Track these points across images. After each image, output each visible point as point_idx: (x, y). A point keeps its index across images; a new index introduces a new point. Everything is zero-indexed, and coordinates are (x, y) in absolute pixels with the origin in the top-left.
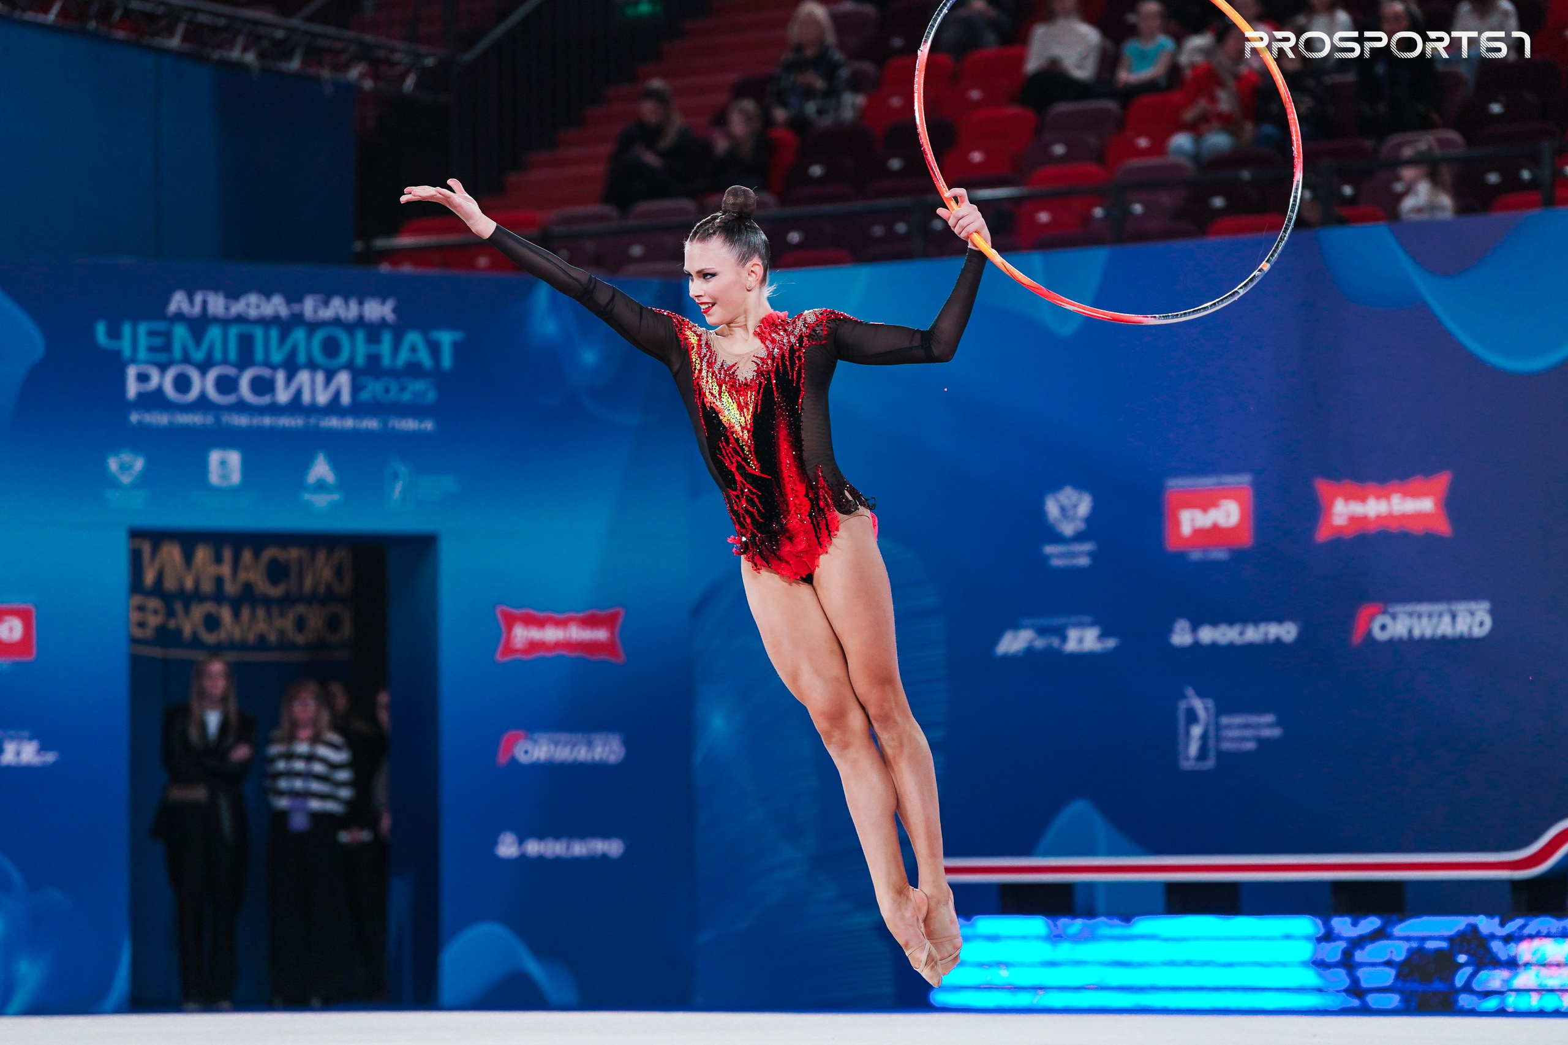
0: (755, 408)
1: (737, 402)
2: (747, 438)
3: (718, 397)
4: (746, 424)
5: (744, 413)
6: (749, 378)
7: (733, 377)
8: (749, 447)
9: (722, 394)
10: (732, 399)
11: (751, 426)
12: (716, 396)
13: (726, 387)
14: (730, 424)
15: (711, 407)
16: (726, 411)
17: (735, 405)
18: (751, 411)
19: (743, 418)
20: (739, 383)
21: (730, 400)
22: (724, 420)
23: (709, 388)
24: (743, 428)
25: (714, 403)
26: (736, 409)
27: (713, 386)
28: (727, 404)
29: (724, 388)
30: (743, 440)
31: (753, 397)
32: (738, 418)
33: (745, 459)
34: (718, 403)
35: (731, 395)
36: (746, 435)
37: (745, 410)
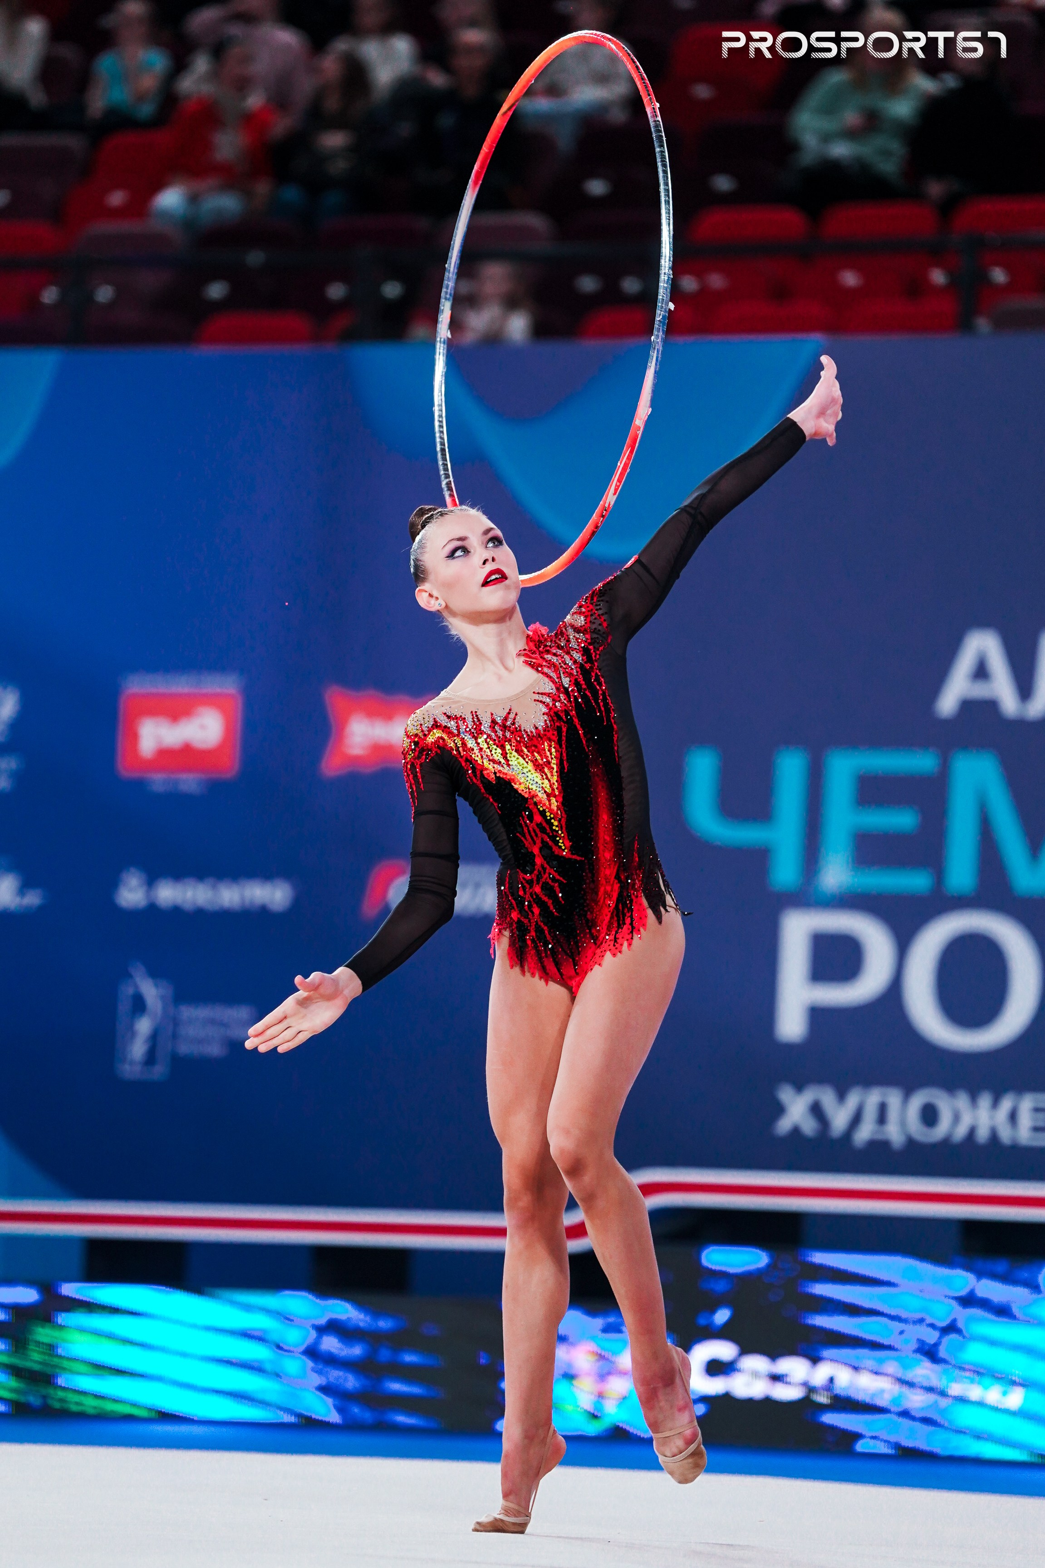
0: (560, 764)
1: (532, 761)
2: (555, 809)
3: (503, 761)
4: (553, 790)
5: (546, 775)
6: (541, 724)
7: (517, 731)
8: (559, 821)
9: (508, 756)
10: (524, 759)
11: (559, 792)
12: (500, 762)
13: (511, 745)
14: (530, 792)
15: (498, 778)
16: (520, 775)
17: (530, 766)
18: (555, 770)
19: (546, 781)
20: (528, 735)
21: (521, 760)
22: (520, 788)
23: (487, 756)
24: (549, 795)
25: (500, 771)
26: (533, 771)
27: (491, 751)
28: (519, 767)
29: (508, 747)
30: (551, 811)
31: (553, 750)
32: (540, 782)
33: (554, 836)
34: (506, 769)
35: (519, 751)
36: (554, 804)
37: (546, 770)
